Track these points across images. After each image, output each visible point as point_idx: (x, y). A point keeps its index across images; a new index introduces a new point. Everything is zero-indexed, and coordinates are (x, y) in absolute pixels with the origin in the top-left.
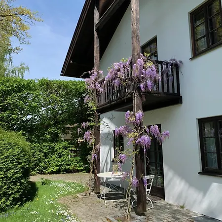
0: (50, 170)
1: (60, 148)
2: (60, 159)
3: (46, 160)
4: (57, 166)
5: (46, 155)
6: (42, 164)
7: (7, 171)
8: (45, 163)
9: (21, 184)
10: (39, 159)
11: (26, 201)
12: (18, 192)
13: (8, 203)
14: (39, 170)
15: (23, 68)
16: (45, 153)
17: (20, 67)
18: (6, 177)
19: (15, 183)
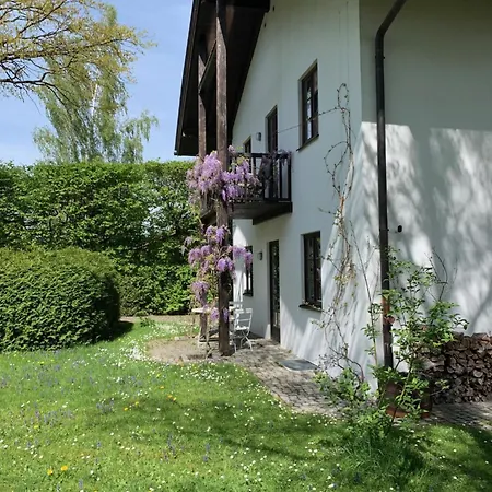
0: (169, 309)
1: (184, 274)
2: (184, 292)
3: (163, 293)
4: (180, 302)
5: (162, 284)
6: (157, 299)
7: (71, 300)
8: (161, 297)
9: (92, 317)
10: (152, 291)
11: (100, 339)
12: (87, 326)
13: (75, 338)
14: (154, 309)
15: (147, 120)
16: (161, 282)
17: (140, 118)
18: (71, 307)
19: (82, 316)
